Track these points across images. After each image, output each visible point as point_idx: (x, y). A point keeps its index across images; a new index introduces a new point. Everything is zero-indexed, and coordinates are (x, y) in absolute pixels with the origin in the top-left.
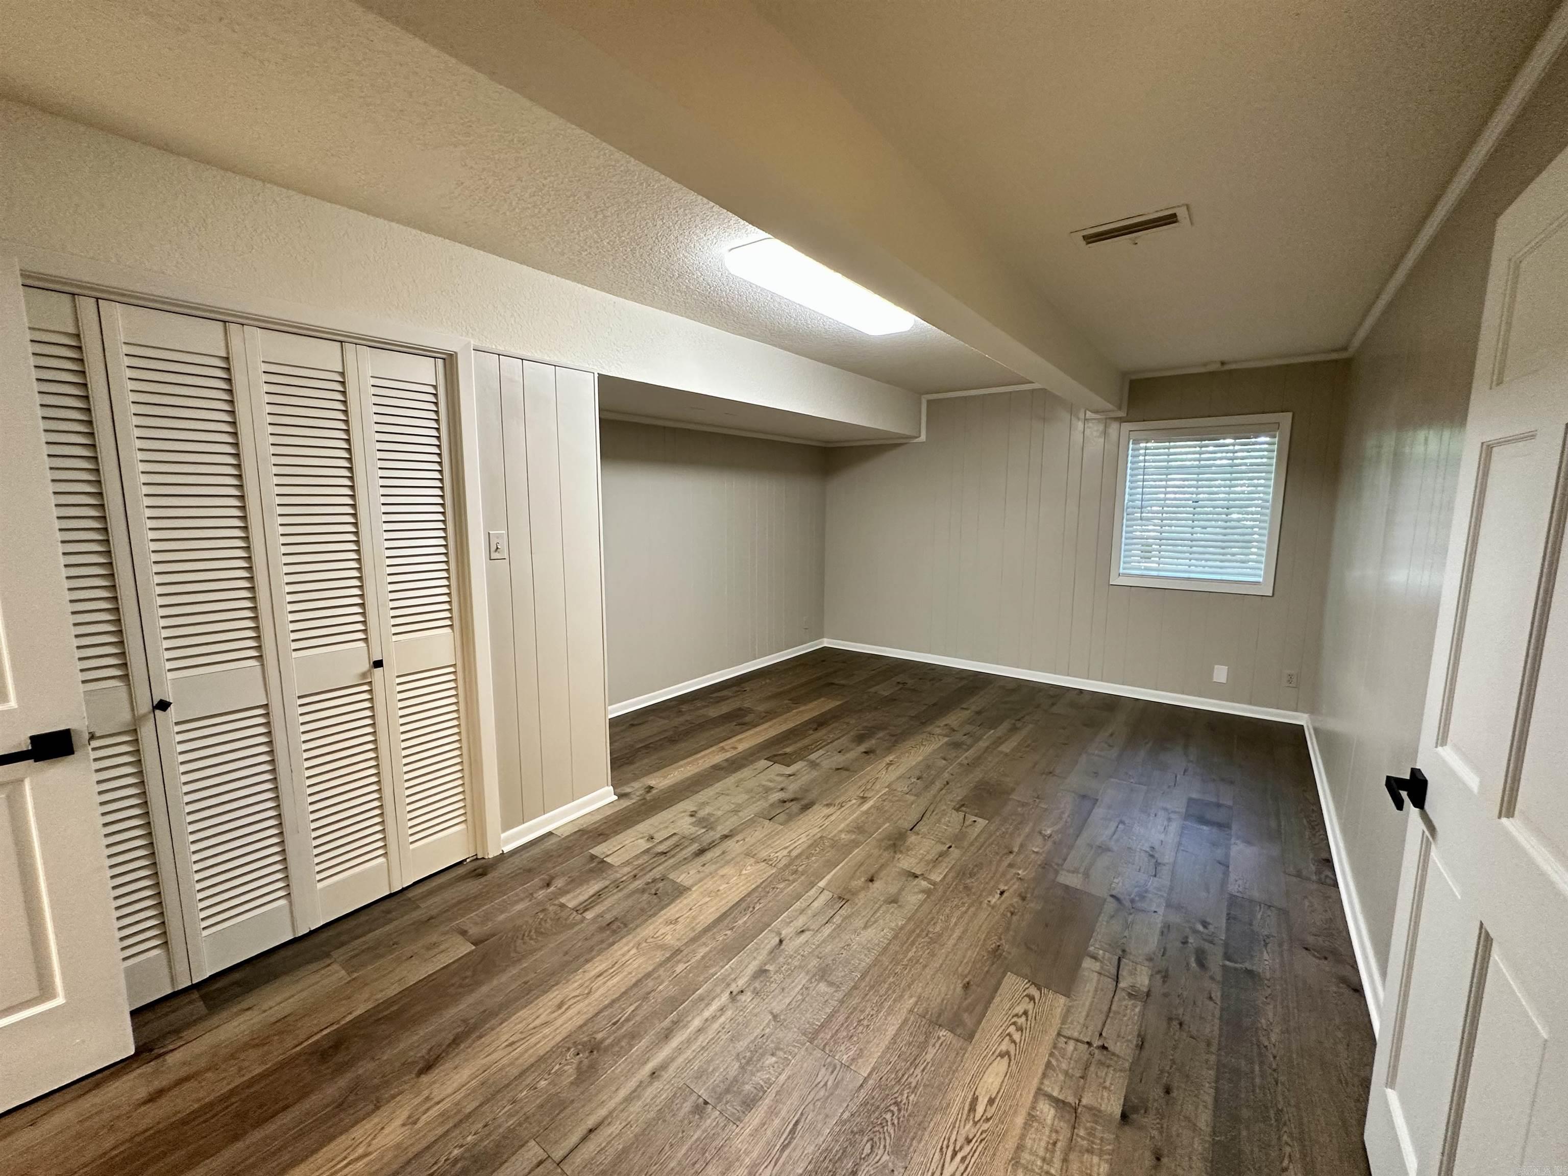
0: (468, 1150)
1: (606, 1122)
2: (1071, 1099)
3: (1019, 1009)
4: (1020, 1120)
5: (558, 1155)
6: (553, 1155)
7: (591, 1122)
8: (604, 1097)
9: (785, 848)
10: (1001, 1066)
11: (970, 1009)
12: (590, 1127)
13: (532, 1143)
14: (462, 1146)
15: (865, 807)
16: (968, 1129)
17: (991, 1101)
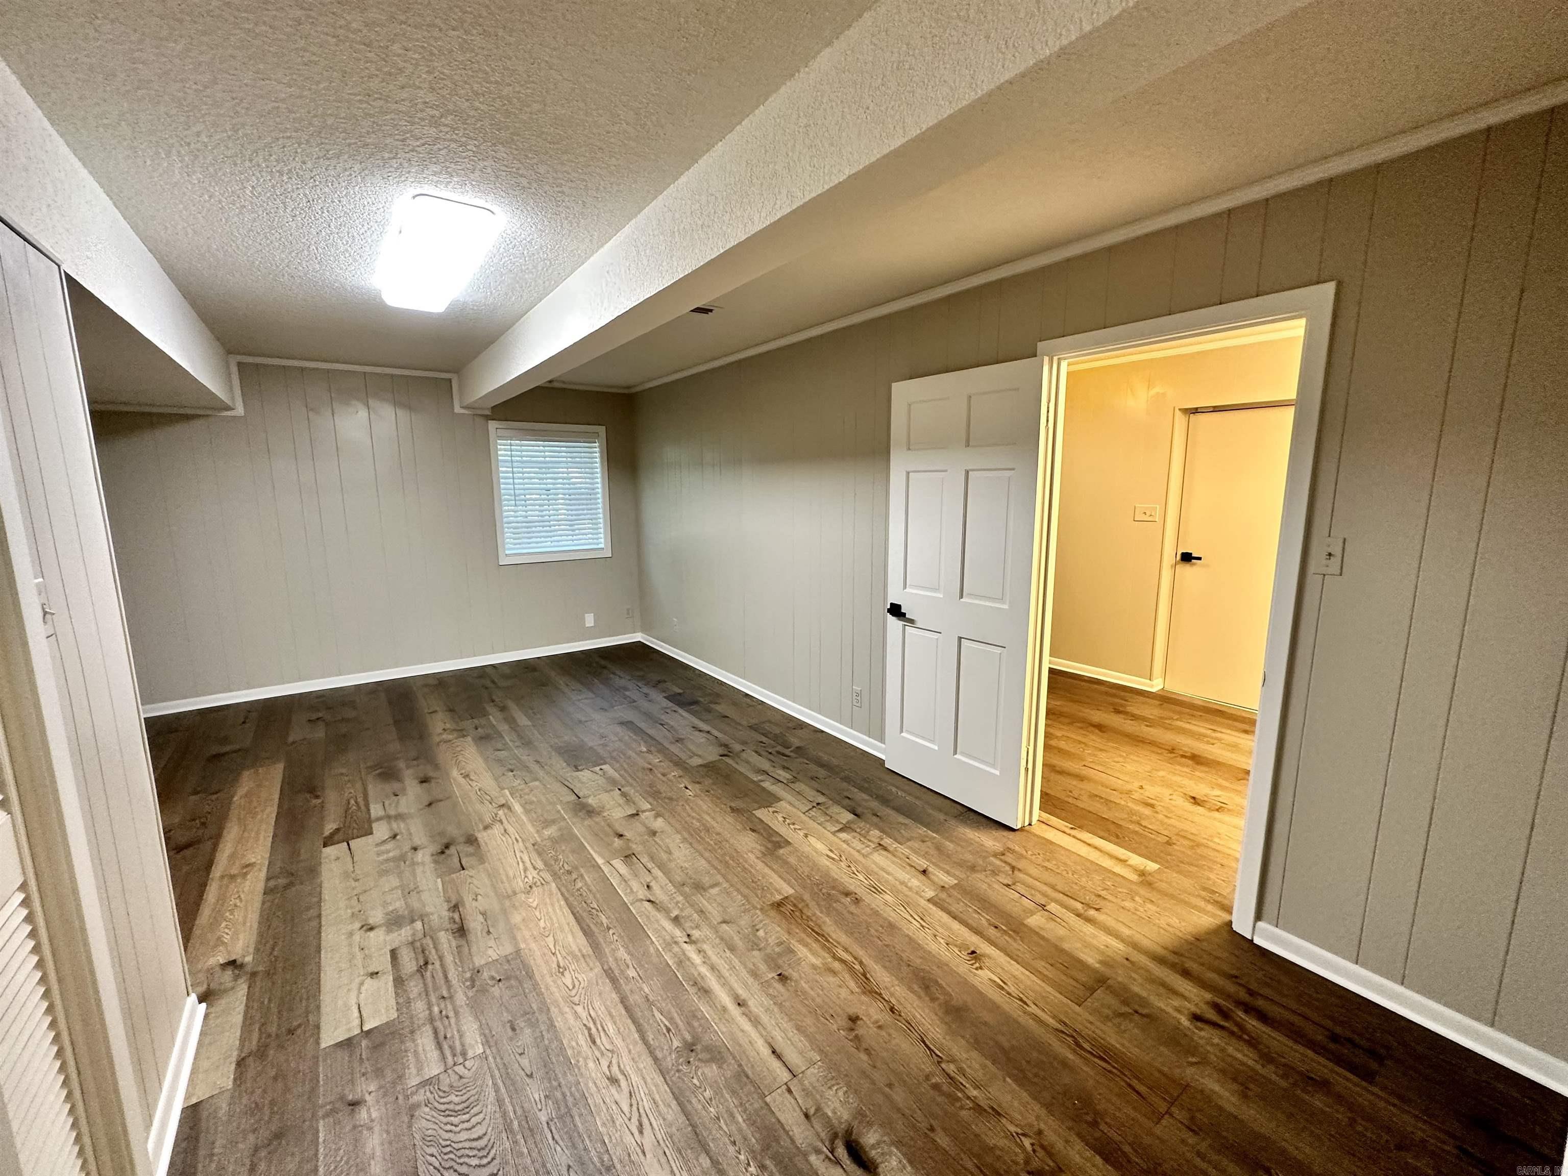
0: (755, 1158)
1: (770, 1040)
2: (841, 826)
3: (781, 819)
4: (845, 846)
5: (785, 1076)
6: (785, 1080)
7: (766, 1052)
8: (744, 1041)
9: (525, 870)
10: (812, 840)
11: (770, 835)
12: (770, 1051)
13: (768, 1099)
14: (749, 1164)
15: (518, 808)
16: (843, 865)
17: (831, 851)
